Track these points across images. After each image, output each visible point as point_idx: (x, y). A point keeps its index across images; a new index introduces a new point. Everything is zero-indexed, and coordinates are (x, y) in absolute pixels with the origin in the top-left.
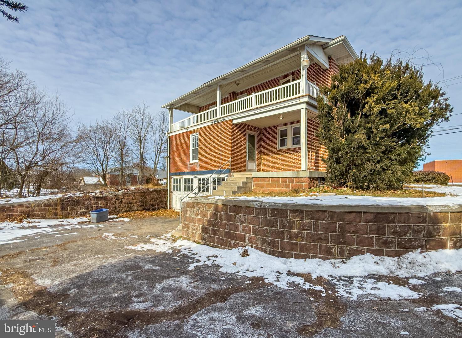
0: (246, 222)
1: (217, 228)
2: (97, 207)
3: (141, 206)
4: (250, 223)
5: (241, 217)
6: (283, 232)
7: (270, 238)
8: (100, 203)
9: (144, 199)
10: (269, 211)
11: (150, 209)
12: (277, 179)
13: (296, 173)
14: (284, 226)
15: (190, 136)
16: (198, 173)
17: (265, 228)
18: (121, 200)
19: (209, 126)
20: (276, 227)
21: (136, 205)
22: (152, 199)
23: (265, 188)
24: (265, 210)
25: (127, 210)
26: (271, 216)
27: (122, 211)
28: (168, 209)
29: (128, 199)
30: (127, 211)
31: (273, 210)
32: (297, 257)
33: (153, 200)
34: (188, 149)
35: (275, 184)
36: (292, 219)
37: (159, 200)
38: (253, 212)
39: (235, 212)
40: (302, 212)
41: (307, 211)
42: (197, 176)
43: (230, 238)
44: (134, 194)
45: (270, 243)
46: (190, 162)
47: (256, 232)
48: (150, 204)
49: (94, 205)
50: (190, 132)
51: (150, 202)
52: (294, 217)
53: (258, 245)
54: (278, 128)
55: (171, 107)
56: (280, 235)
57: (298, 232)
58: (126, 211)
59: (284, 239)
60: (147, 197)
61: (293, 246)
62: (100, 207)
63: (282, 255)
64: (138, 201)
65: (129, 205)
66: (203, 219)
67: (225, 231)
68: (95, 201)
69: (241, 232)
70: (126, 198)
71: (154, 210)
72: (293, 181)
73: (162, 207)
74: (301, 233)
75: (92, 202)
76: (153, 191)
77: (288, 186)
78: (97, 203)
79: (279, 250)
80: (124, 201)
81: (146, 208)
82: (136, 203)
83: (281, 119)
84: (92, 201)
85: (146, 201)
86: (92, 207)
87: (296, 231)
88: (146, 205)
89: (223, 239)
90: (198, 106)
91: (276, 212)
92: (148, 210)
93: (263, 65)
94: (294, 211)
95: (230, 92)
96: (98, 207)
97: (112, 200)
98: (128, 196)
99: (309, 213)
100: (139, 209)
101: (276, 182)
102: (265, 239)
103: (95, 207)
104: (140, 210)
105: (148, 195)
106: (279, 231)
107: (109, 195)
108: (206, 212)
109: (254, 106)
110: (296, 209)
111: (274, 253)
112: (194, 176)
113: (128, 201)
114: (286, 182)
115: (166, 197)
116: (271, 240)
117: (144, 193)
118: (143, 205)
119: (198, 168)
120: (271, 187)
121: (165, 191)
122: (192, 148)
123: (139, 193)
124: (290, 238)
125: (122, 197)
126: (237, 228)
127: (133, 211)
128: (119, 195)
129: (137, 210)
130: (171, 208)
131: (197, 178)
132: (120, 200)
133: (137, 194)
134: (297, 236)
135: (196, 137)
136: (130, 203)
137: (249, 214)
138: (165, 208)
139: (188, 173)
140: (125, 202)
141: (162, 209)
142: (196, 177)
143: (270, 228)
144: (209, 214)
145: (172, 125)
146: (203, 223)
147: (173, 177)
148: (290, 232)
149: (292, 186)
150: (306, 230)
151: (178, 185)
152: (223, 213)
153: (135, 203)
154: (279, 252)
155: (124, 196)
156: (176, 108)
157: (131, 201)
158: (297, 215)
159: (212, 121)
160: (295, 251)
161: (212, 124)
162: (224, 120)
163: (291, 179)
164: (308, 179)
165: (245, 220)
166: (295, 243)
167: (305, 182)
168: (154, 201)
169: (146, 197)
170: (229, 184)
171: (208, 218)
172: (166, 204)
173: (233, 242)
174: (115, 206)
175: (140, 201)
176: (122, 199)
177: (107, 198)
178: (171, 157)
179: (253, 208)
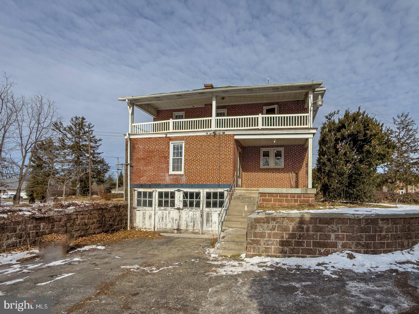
0: (339, 231)
1: (302, 239)
2: (37, 233)
3: (99, 228)
4: (342, 232)
5: (333, 227)
6: (375, 236)
7: (364, 241)
8: (42, 226)
9: (102, 218)
10: (363, 220)
11: (108, 231)
12: (286, 195)
13: (305, 190)
14: (376, 231)
15: (169, 142)
16: (183, 186)
17: (359, 234)
18: (74, 221)
19: (201, 136)
20: (369, 233)
21: (93, 227)
22: (111, 218)
23: (272, 202)
24: (360, 220)
25: (82, 234)
26: (365, 225)
27: (75, 236)
28: (129, 229)
29: (83, 218)
30: (82, 236)
31: (367, 220)
32: (385, 252)
33: (113, 219)
34: (167, 158)
35: (283, 199)
36: (382, 226)
37: (118, 218)
38: (347, 222)
39: (326, 224)
40: (388, 219)
41: (391, 219)
42: (181, 189)
43: (320, 246)
44: (91, 211)
45: (364, 245)
46: (170, 173)
47: (349, 238)
48: (109, 224)
49: (33, 230)
50: (170, 139)
51: (109, 221)
52: (383, 224)
53: (352, 248)
54: (261, 149)
55: (133, 103)
56: (373, 238)
57: (385, 234)
58: (80, 236)
59: (375, 241)
60: (106, 214)
61: (382, 245)
62: (42, 232)
63: (375, 253)
64: (95, 220)
65: (85, 227)
66: (283, 233)
67: (313, 241)
68: (35, 224)
69: (332, 240)
70: (80, 217)
71: (113, 231)
72: (301, 197)
73: (121, 227)
74: (387, 235)
75: (29, 226)
76: (111, 207)
77: (296, 201)
78: (36, 227)
79: (372, 250)
80: (77, 222)
81: (105, 229)
82: (94, 223)
83: (275, 142)
84: (29, 224)
85: (105, 220)
86: (29, 234)
87: (384, 233)
88: (104, 226)
89: (311, 249)
90: (157, 109)
91: (369, 221)
92: (107, 232)
93: (272, 91)
94: (383, 220)
95: (207, 103)
96: (39, 234)
97: (60, 221)
98: (82, 215)
99: (393, 220)
100: (97, 231)
101: (284, 197)
102: (360, 242)
103: (34, 234)
104: (98, 233)
105: (107, 212)
106: (372, 235)
107: (56, 214)
108: (287, 226)
109: (260, 127)
110: (385, 217)
111: (368, 252)
112: (176, 189)
113: (83, 221)
114: (295, 197)
115: (126, 215)
116: (365, 243)
117: (102, 209)
118: (102, 227)
119: (184, 180)
120: (279, 202)
121: (125, 207)
122: (172, 158)
123: (96, 210)
124: (381, 239)
125: (75, 217)
126: (329, 237)
127: (89, 234)
128: (70, 214)
129: (95, 233)
130: (132, 228)
131: (181, 192)
132: (72, 221)
133: (95, 212)
134: (385, 237)
135: (177, 145)
136: (86, 225)
137: (343, 224)
138: (125, 228)
139: (167, 186)
140: (79, 224)
141: (122, 229)
142: (179, 191)
143: (364, 234)
144: (291, 228)
145: (133, 125)
146: (283, 237)
147: (136, 189)
148: (380, 235)
149: (299, 201)
150: (391, 232)
151: (148, 199)
152: (311, 226)
153: (92, 224)
154: (372, 251)
155: (77, 215)
156: (136, 105)
157: (86, 221)
158: (385, 222)
159: (207, 132)
160: (383, 248)
161: (206, 134)
162: (224, 133)
163: (299, 195)
164: (314, 195)
165: (338, 229)
166: (383, 242)
167: (312, 198)
168: (114, 221)
169: (104, 216)
170: (241, 199)
171: (289, 231)
172: (126, 223)
173: (324, 250)
174: (65, 230)
175: (97, 221)
176: (75, 218)
177: (53, 219)
178: (134, 164)
179: (347, 219)
